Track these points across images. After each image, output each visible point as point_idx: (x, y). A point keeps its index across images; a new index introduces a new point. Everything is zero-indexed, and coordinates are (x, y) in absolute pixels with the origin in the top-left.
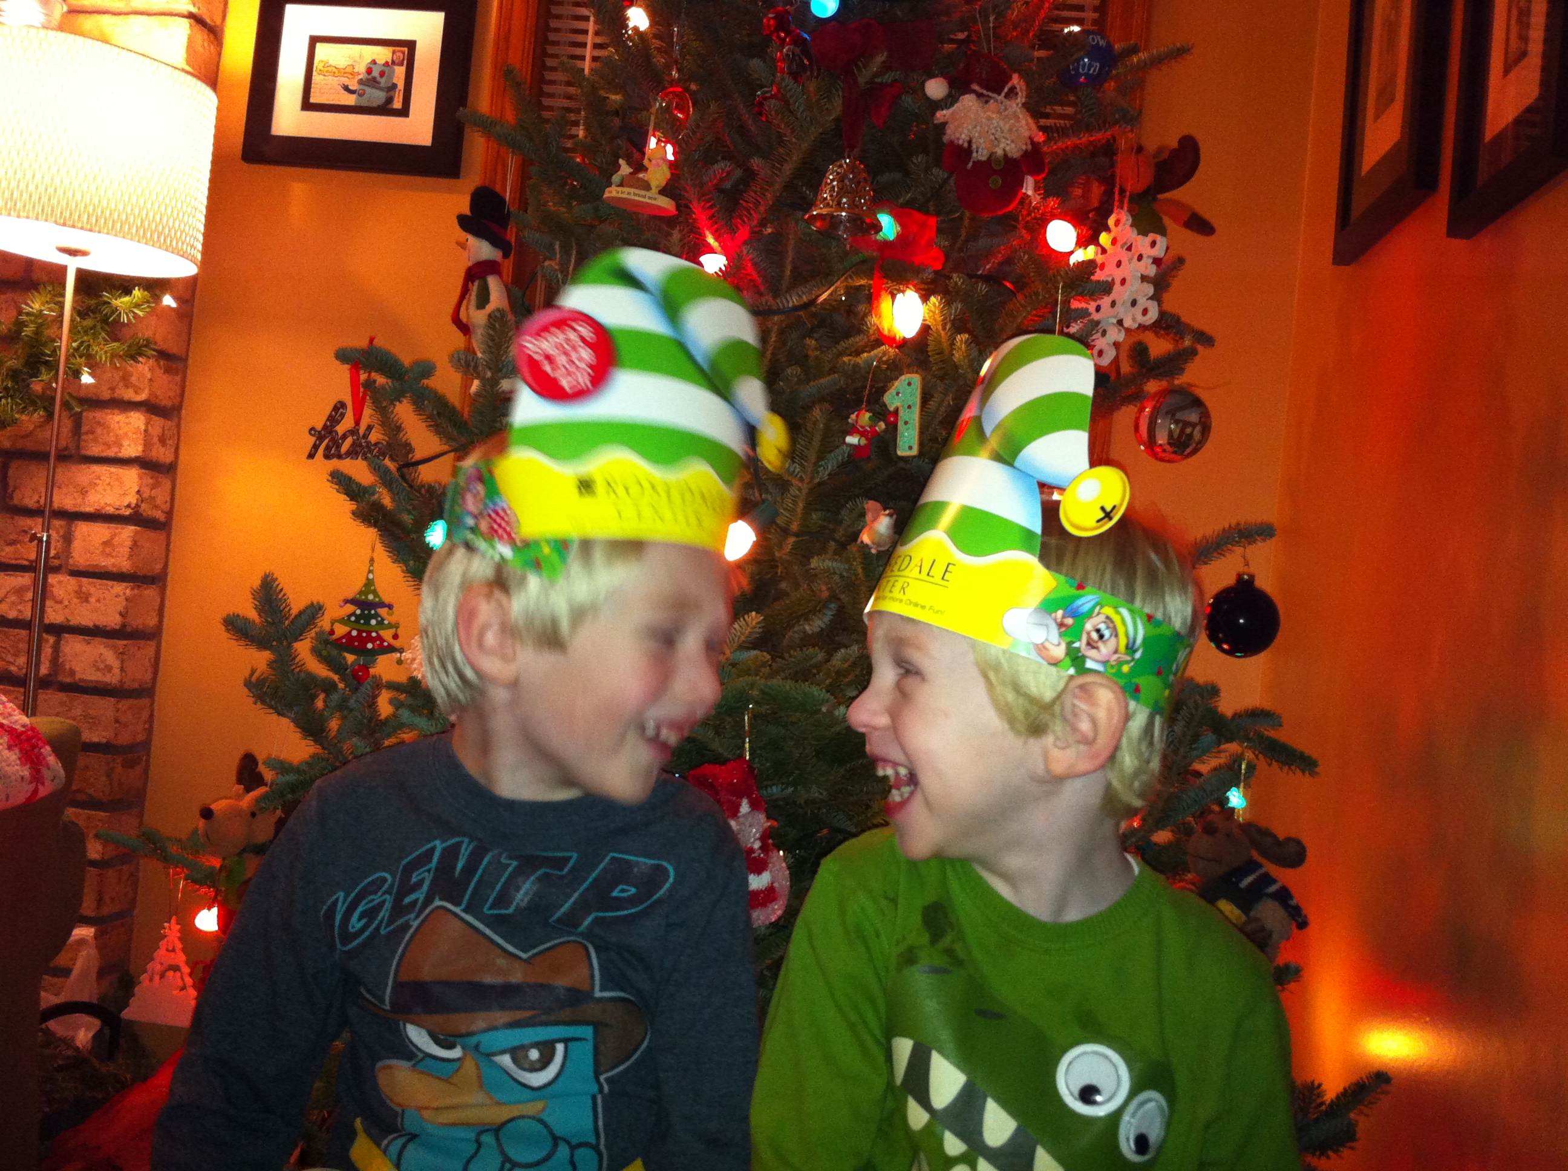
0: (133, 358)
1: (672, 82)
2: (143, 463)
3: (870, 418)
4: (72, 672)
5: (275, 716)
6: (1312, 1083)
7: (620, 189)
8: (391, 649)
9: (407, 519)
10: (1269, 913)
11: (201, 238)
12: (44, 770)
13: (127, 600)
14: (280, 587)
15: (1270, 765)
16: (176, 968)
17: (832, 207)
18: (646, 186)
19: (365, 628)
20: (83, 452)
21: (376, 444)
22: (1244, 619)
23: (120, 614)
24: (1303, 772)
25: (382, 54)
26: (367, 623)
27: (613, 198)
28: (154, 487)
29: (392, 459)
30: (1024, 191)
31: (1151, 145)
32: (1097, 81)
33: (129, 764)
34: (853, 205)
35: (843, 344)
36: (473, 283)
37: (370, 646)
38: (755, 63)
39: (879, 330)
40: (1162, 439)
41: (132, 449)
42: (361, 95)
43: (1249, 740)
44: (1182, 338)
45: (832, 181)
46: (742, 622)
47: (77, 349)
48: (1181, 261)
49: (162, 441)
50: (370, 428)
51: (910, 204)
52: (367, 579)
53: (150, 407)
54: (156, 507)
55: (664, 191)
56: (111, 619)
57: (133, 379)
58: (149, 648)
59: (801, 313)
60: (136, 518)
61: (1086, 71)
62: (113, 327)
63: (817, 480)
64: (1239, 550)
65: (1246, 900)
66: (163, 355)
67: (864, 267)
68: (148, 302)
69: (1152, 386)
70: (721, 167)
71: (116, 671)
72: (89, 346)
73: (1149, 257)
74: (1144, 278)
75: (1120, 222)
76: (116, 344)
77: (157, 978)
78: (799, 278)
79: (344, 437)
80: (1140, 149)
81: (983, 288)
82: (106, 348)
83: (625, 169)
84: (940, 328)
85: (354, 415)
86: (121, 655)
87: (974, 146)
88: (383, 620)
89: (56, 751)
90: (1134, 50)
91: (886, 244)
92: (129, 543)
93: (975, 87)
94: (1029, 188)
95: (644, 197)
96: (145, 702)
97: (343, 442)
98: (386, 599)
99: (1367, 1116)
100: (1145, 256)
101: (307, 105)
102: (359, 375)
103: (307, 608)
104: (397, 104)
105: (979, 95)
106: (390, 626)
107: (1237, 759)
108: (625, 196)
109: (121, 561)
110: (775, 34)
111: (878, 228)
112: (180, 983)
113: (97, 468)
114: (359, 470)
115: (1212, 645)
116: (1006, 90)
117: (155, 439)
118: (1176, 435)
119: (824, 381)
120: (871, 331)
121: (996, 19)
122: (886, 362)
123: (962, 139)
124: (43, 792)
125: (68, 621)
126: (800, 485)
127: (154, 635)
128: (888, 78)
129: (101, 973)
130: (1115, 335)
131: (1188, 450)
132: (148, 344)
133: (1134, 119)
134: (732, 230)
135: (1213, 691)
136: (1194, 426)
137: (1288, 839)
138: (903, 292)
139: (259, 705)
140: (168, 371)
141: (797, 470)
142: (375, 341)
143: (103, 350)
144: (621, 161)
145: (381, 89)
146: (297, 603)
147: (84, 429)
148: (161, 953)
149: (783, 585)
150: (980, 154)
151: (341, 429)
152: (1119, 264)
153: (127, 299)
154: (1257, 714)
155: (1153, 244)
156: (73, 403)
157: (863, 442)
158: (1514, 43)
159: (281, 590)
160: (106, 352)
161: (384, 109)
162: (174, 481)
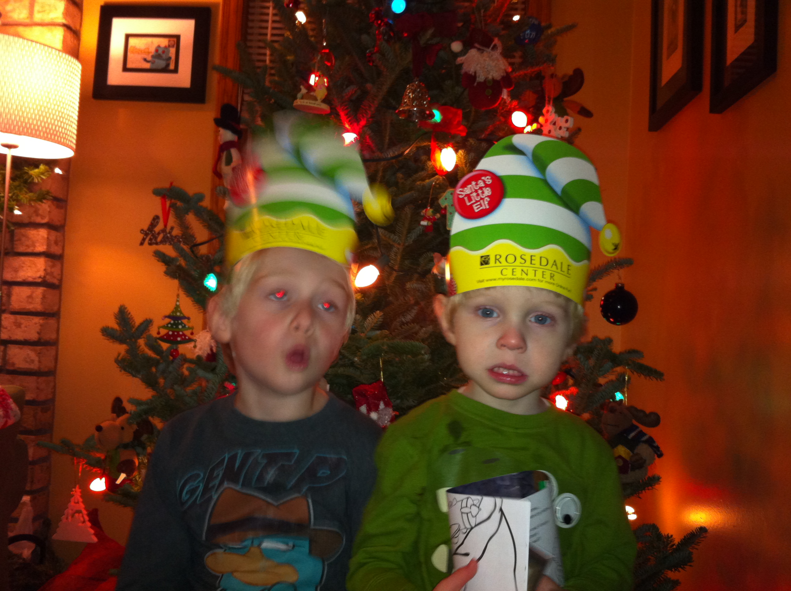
0: (41, 201)
1: (324, 47)
2: (46, 255)
3: (432, 212)
4: (13, 364)
5: (131, 377)
6: (668, 535)
7: (302, 101)
8: (190, 340)
9: (195, 274)
10: (644, 450)
11: (75, 137)
12: (10, 411)
13: (41, 325)
14: (129, 312)
15: (639, 377)
16: (79, 512)
17: (409, 106)
18: (315, 99)
19: (177, 330)
20: (16, 250)
21: (176, 237)
22: (620, 306)
23: (38, 333)
24: (657, 380)
26: (177, 327)
27: (299, 105)
28: (53, 266)
29: (185, 243)
30: (502, 96)
31: (560, 74)
32: (534, 41)
34: (420, 106)
35: (415, 176)
36: (223, 154)
37: (179, 339)
38: (364, 37)
39: (435, 167)
41: (41, 248)
42: (153, 62)
43: (628, 365)
45: (409, 93)
46: (372, 317)
47: (11, 197)
48: (579, 129)
49: (56, 243)
50: (172, 228)
51: (445, 104)
52: (176, 305)
53: (49, 226)
54: (54, 277)
55: (324, 101)
56: (33, 336)
57: (40, 212)
59: (394, 161)
60: (43, 283)
61: (529, 36)
62: (30, 185)
63: (407, 244)
64: (616, 271)
65: (632, 445)
66: (56, 199)
67: (426, 136)
68: (48, 171)
70: (351, 89)
71: (36, 363)
72: (17, 196)
73: (565, 128)
76: (31, 194)
77: (70, 518)
78: (392, 144)
79: (159, 234)
80: (554, 76)
81: (484, 145)
82: (27, 196)
83: (304, 91)
84: (464, 166)
85: (164, 222)
86: (39, 354)
87: (477, 75)
88: (185, 325)
89: (16, 401)
90: (549, 27)
91: (436, 125)
92: (41, 296)
93: (477, 45)
94: (505, 95)
95: (315, 104)
97: (158, 236)
98: (186, 314)
99: (697, 549)
100: (563, 128)
101: (125, 69)
102: (165, 202)
103: (144, 321)
104: (172, 67)
105: (479, 49)
106: (189, 328)
107: (623, 375)
108: (305, 104)
109: (37, 305)
110: (375, 22)
111: (433, 116)
112: (82, 519)
113: (23, 258)
114: (168, 250)
115: (605, 319)
116: (492, 46)
117: (53, 242)
119: (408, 194)
120: (429, 169)
121: (484, 12)
122: (438, 184)
123: (472, 71)
124: (10, 422)
125: (10, 337)
126: (398, 246)
128: (435, 41)
129: (35, 519)
132: (48, 193)
133: (552, 60)
134: (357, 121)
135: (609, 341)
137: (652, 413)
138: (447, 148)
139: (123, 372)
140: (58, 207)
141: (397, 239)
142: (173, 184)
143: (25, 197)
144: (302, 87)
145: (164, 60)
146: (138, 320)
147: (16, 238)
148: (72, 504)
149: (391, 298)
150: (481, 78)
151: (157, 229)
152: (550, 132)
153: (36, 170)
154: (631, 352)
155: (567, 121)
156: (10, 225)
157: (430, 224)
158: (739, 16)
159: (130, 313)
160: (26, 198)
161: (165, 70)
162: (62, 264)
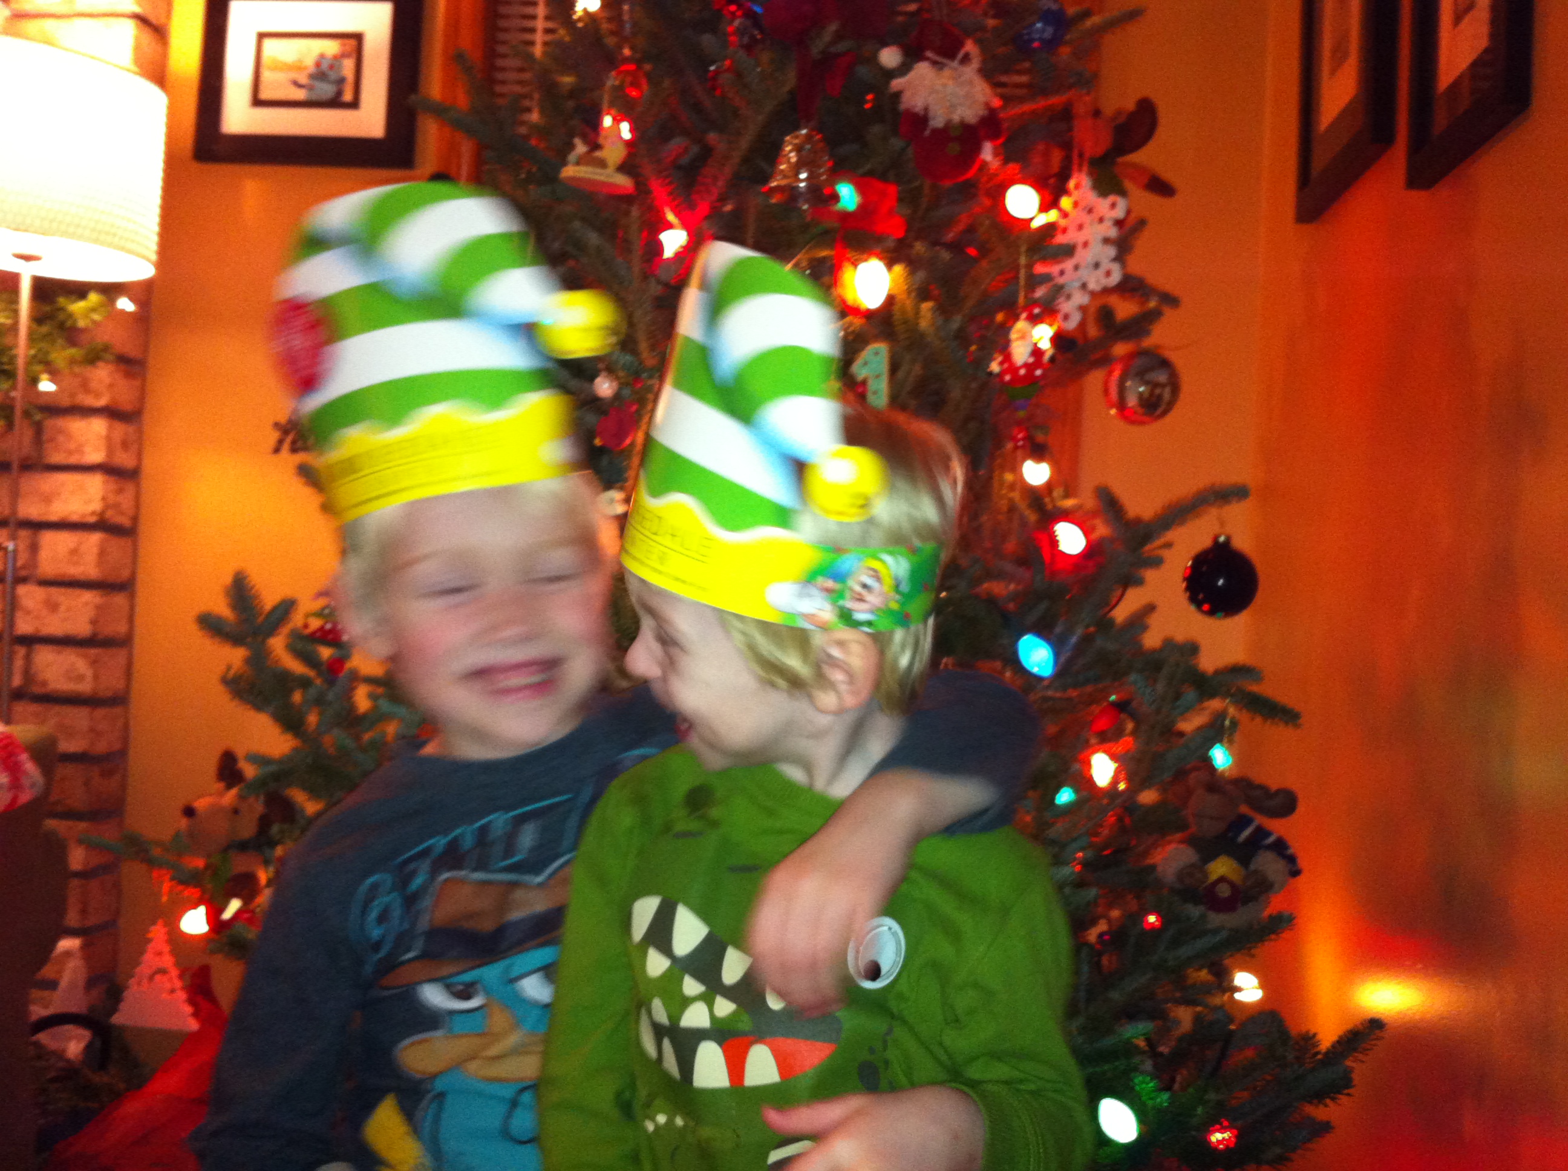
0: (93, 364)
1: (626, 60)
2: (107, 469)
4: (44, 683)
5: (253, 712)
6: (1307, 1033)
7: (577, 168)
10: (1268, 863)
11: (156, 238)
12: (22, 777)
13: (97, 607)
14: (252, 584)
15: (1253, 719)
16: (163, 971)
17: (791, 178)
18: (602, 164)
20: (46, 461)
22: (1223, 580)
23: (92, 623)
24: (1287, 726)
25: (331, 47)
27: (570, 177)
28: (120, 491)
30: (982, 157)
31: (1108, 109)
32: (1051, 45)
33: (107, 774)
34: (813, 177)
38: (707, 40)
39: (846, 299)
40: (1132, 401)
41: (95, 455)
42: (310, 88)
43: (1231, 695)
44: (1147, 301)
45: (791, 151)
47: (34, 357)
48: (1142, 223)
49: (125, 445)
51: (871, 173)
53: (112, 413)
54: (122, 514)
55: (623, 168)
56: (81, 627)
57: (94, 385)
58: (121, 656)
60: (101, 525)
61: (1040, 34)
62: (70, 333)
64: (1214, 510)
65: (1244, 854)
66: (123, 360)
67: (825, 237)
68: (104, 306)
69: (1120, 349)
70: (677, 143)
71: (89, 680)
72: (47, 353)
73: (1110, 219)
74: (1106, 241)
75: (1081, 186)
76: (72, 351)
77: (145, 982)
80: (1097, 113)
81: (946, 255)
82: (65, 354)
83: (581, 148)
84: (904, 296)
86: (94, 662)
87: (931, 114)
89: (35, 758)
90: (1086, 14)
91: (845, 216)
92: (95, 550)
93: (929, 54)
94: (987, 153)
95: (601, 175)
96: (118, 710)
99: (1362, 1062)
100: (1105, 218)
101: (257, 102)
103: (281, 603)
104: (348, 97)
105: (935, 63)
107: (1221, 715)
108: (582, 175)
109: (88, 568)
110: (726, 8)
111: (837, 198)
112: (169, 986)
113: (60, 476)
115: (1192, 606)
116: (960, 55)
117: (118, 444)
118: (1146, 395)
122: (852, 333)
123: (919, 107)
124: (23, 799)
125: (38, 630)
127: (124, 642)
128: (843, 46)
129: (90, 984)
130: (1080, 299)
131: (1159, 412)
132: (106, 348)
133: (1090, 81)
134: (691, 206)
135: (1193, 649)
136: (1163, 386)
137: (1279, 791)
138: (866, 260)
139: (235, 703)
140: (128, 375)
143: (61, 355)
144: (577, 141)
145: (329, 82)
146: (269, 599)
147: (44, 438)
148: (148, 957)
150: (938, 121)
152: (1081, 227)
153: (82, 304)
154: (1238, 670)
155: (1113, 206)
156: (34, 411)
159: (253, 587)
160: (65, 358)
161: (335, 103)
162: (138, 486)
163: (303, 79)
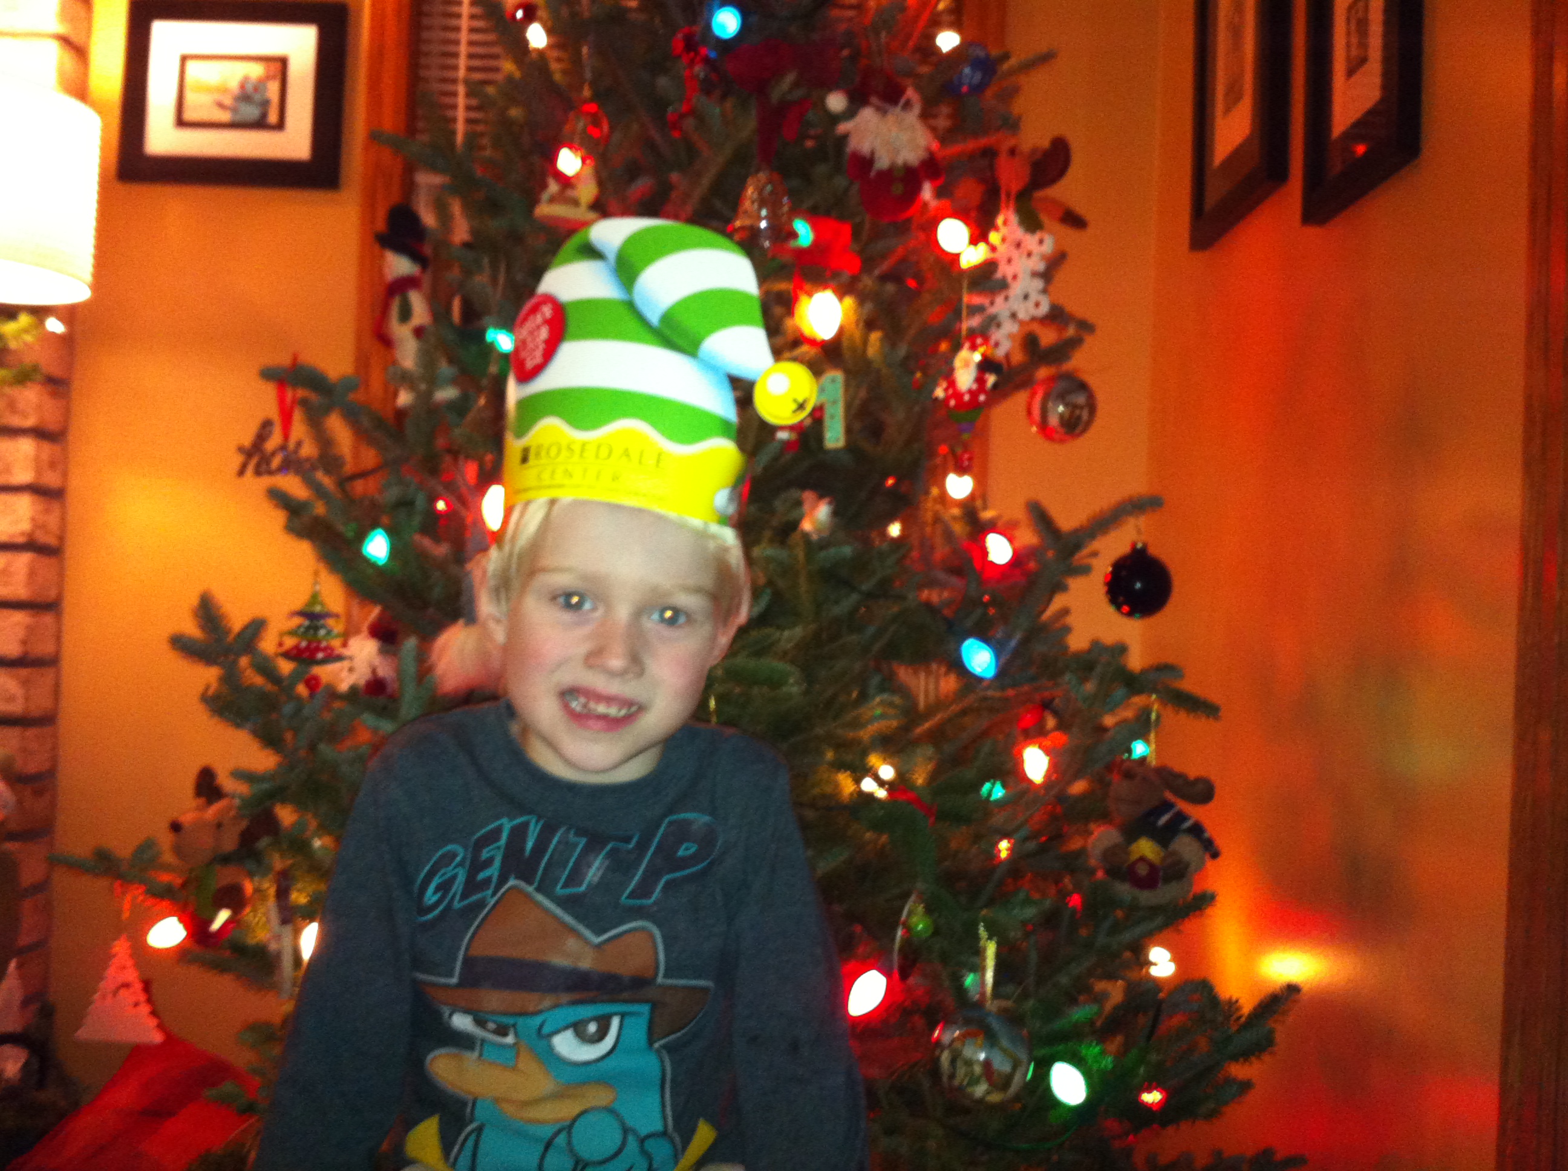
0: (22, 384)
1: (587, 100)
2: (35, 489)
5: (232, 728)
6: (1230, 999)
7: (552, 207)
8: (341, 657)
9: (349, 531)
13: (28, 627)
14: (219, 605)
15: (1176, 714)
16: (126, 985)
17: (753, 218)
18: (575, 203)
19: (316, 638)
21: (306, 459)
22: (1141, 584)
23: (22, 643)
24: (1208, 718)
25: (256, 71)
26: (316, 633)
27: (545, 216)
28: (47, 511)
29: (326, 473)
30: (922, 196)
31: (1027, 147)
32: (978, 89)
33: (38, 793)
34: (771, 216)
36: (393, 301)
37: (321, 655)
38: (662, 81)
39: (798, 331)
40: (1053, 421)
41: (23, 476)
42: (234, 110)
43: (1157, 692)
44: (1068, 328)
45: (752, 193)
49: (52, 465)
52: (313, 591)
53: (39, 433)
54: (49, 533)
55: (593, 205)
56: (12, 648)
57: (21, 405)
58: (49, 674)
60: (30, 545)
61: (968, 79)
64: (1132, 520)
65: (1164, 837)
66: (51, 381)
67: (782, 272)
68: (34, 327)
69: (1042, 373)
70: (643, 182)
71: (20, 700)
73: (1038, 254)
74: (1035, 274)
75: (1008, 221)
77: (109, 997)
79: (273, 454)
81: (890, 288)
83: (553, 187)
84: (855, 328)
85: (283, 432)
86: (25, 683)
87: (877, 156)
88: (330, 629)
91: (801, 252)
92: (26, 571)
93: (874, 100)
94: (927, 193)
95: (575, 213)
96: (47, 730)
97: (273, 458)
100: (1034, 255)
101: (181, 122)
102: (285, 392)
103: (250, 623)
104: (273, 118)
105: (878, 109)
106: (339, 635)
107: (1147, 710)
108: (557, 213)
109: (18, 589)
111: (794, 235)
112: (133, 999)
114: (293, 485)
115: (1113, 608)
116: (903, 101)
117: (46, 464)
118: (1067, 415)
120: (792, 333)
121: (886, 35)
123: (866, 149)
127: (51, 662)
128: (798, 94)
129: (25, 1003)
130: (1009, 328)
131: (1077, 431)
132: (35, 368)
133: (1012, 125)
135: (1121, 649)
136: (1082, 408)
137: (1198, 780)
138: (822, 290)
139: (216, 718)
140: (54, 394)
142: (298, 359)
145: (256, 104)
148: (111, 972)
150: (883, 162)
151: (270, 445)
152: (1009, 261)
153: (13, 325)
154: (1162, 669)
155: (1041, 242)
159: (221, 608)
161: (260, 124)
162: (63, 506)
163: (228, 101)
